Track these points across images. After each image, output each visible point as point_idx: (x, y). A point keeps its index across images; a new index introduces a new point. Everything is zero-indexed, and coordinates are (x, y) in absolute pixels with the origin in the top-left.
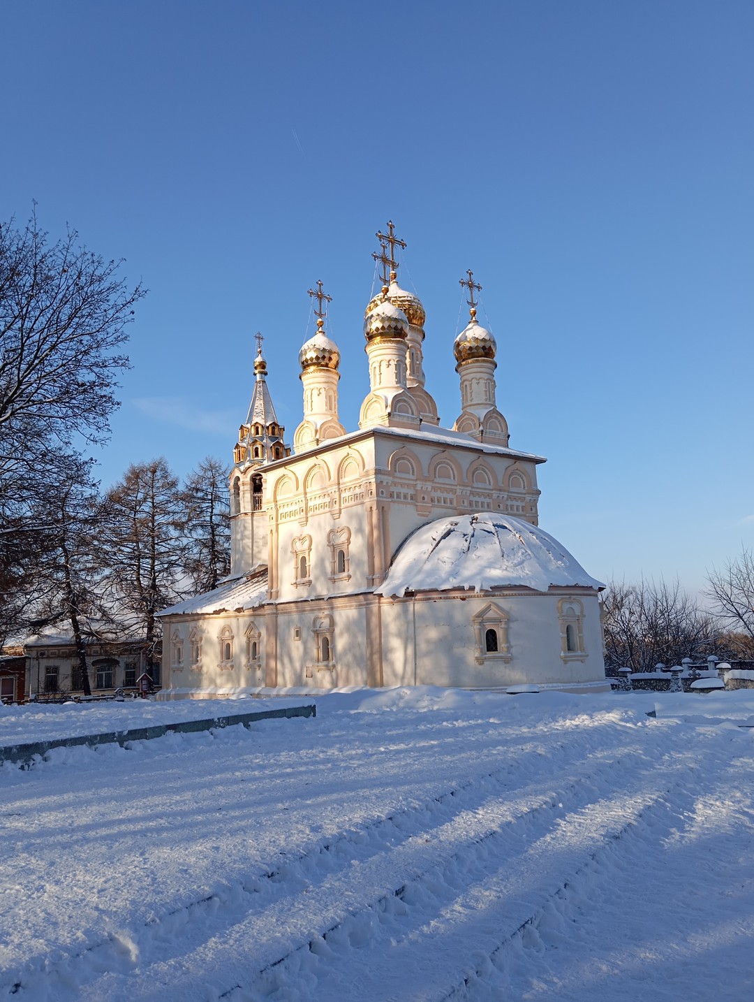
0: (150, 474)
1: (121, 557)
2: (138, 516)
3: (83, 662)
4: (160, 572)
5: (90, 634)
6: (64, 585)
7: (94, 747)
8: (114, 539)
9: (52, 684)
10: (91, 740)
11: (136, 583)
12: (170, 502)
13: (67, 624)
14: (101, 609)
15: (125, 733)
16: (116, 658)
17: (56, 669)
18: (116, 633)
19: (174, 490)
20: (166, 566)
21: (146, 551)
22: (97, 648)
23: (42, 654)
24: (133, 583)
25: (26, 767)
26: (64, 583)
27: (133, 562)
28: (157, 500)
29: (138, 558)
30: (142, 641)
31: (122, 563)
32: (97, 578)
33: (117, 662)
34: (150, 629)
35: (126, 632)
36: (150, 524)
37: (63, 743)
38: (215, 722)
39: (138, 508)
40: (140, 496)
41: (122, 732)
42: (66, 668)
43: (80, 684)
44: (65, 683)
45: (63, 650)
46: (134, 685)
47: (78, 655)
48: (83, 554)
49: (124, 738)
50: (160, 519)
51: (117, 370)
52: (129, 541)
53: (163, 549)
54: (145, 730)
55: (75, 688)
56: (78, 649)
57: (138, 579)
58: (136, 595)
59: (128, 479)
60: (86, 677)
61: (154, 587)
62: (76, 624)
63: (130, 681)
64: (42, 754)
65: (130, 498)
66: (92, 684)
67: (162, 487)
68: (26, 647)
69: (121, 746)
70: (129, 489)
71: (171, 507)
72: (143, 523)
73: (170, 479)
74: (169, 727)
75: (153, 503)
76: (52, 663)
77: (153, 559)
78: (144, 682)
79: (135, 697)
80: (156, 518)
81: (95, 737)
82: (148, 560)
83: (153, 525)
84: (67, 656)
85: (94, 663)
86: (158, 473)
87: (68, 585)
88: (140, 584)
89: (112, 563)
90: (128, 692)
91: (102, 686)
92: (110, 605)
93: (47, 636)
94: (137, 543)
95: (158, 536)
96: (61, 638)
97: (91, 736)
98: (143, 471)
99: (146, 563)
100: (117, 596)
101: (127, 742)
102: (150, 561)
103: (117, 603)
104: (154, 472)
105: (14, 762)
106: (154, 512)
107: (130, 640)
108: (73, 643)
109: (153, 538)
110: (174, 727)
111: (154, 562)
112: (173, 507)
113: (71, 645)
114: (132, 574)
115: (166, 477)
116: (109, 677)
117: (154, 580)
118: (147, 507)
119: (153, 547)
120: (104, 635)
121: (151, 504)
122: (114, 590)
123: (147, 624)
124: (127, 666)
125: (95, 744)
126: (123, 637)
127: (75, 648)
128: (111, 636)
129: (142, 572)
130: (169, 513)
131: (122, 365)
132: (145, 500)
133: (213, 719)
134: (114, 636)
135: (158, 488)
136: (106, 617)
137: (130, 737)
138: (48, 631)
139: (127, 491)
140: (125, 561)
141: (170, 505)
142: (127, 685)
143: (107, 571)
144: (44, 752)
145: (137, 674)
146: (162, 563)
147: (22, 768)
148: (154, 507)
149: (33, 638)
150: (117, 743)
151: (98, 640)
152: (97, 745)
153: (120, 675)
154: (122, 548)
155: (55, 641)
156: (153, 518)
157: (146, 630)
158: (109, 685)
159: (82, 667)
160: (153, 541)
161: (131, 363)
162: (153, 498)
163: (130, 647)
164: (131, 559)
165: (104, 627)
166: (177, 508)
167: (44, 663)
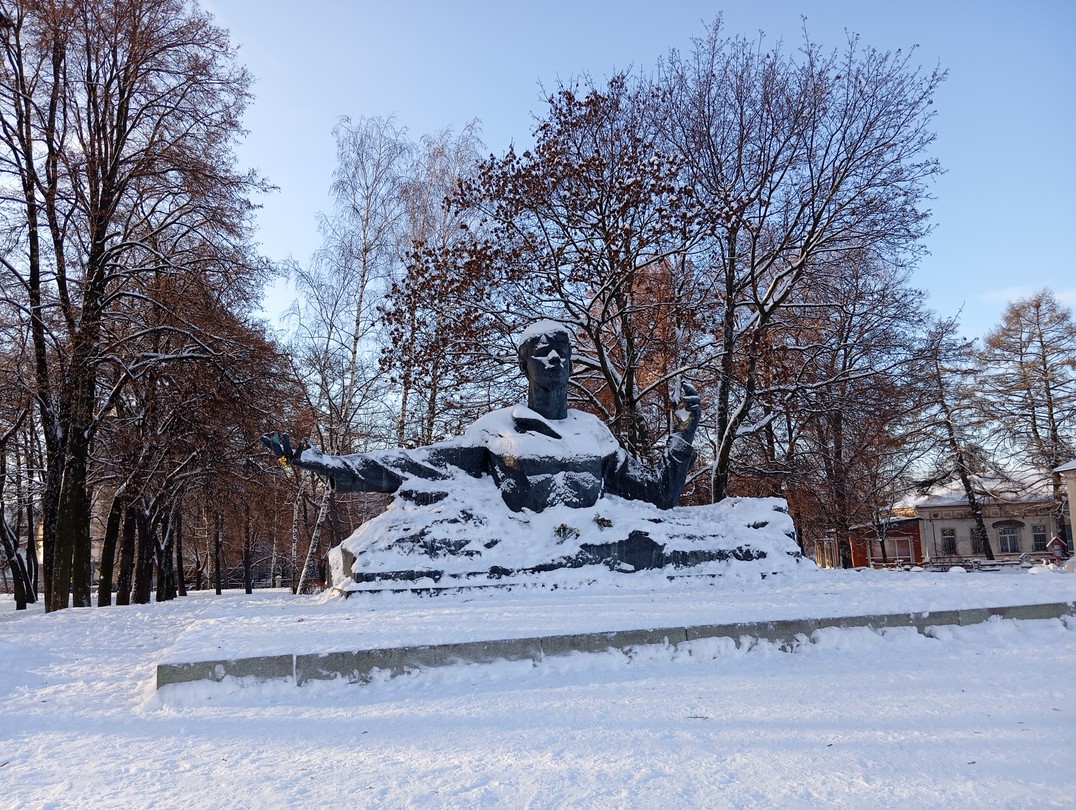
0: (1033, 310)
1: (1010, 408)
2: (1025, 359)
3: (980, 523)
4: (1062, 420)
5: (984, 493)
6: (948, 443)
7: (880, 631)
8: (1000, 388)
9: (950, 547)
10: (876, 622)
11: (1032, 435)
12: (1063, 338)
13: (957, 484)
14: (995, 465)
15: (926, 615)
16: (1020, 519)
17: (952, 532)
18: (1016, 492)
19: (1066, 323)
20: (1067, 413)
21: (1039, 398)
22: (996, 509)
23: (936, 516)
24: (1029, 436)
25: (789, 648)
26: (946, 440)
27: (1026, 412)
28: (1046, 338)
29: (1032, 406)
30: (1048, 500)
31: (1013, 414)
32: (985, 432)
33: (1022, 525)
34: (1056, 487)
35: (1028, 490)
36: (1042, 367)
37: (836, 622)
38: (1070, 607)
39: (1023, 350)
40: (1025, 336)
41: (921, 614)
42: (963, 531)
43: (982, 547)
44: (964, 546)
45: (958, 511)
46: (1046, 549)
47: (975, 516)
48: (965, 408)
49: (925, 622)
50: (1053, 359)
51: (927, 179)
52: (1017, 389)
53: (1061, 395)
54: (957, 613)
55: (976, 551)
56: (973, 509)
57: (1035, 431)
58: (1034, 448)
59: (1008, 319)
60: (986, 541)
61: (1055, 438)
62: (967, 483)
63: (1040, 544)
64: (808, 634)
65: (1012, 340)
66: (995, 548)
67: (1051, 321)
68: (917, 507)
69: (920, 631)
70: (1009, 330)
71: (1066, 344)
72: (1033, 366)
73: (1059, 312)
74: (994, 611)
75: (1042, 342)
76: (948, 525)
77: (1050, 404)
78: (1057, 547)
79: (1048, 564)
80: (1048, 358)
81: (882, 617)
82: (1044, 408)
83: (1045, 368)
84: (963, 518)
85: (995, 525)
86: (1043, 307)
87: (953, 442)
88: (1038, 436)
89: (999, 415)
90: (1038, 558)
91: (1007, 550)
92: (1005, 461)
93: (937, 497)
94: (1028, 389)
95: (1052, 380)
96: (953, 499)
97: (874, 617)
98: (1024, 307)
99: (1042, 412)
100: (1011, 452)
101: (929, 627)
102: (1046, 409)
103: (1013, 459)
104: (1038, 306)
105: (772, 640)
106: (1043, 353)
107: (1034, 499)
108: (967, 503)
109: (1046, 382)
110: (1003, 612)
111: (1051, 410)
112: (1069, 344)
113: (966, 506)
114: (1027, 426)
115: (1054, 310)
116: (1014, 541)
117: (1054, 430)
118: (1034, 348)
119: (1049, 394)
120: (1002, 495)
121: (1039, 344)
122: (1008, 445)
123: (1051, 481)
124: (1035, 528)
125: (881, 627)
126: (1024, 497)
127: (970, 509)
128: (1010, 496)
129: (1038, 422)
130: (1063, 351)
131: (933, 171)
132: (1030, 340)
133: (1065, 603)
134: (1014, 495)
135: (1046, 324)
136: (1001, 474)
137: (933, 620)
138: (937, 491)
139: (1006, 332)
140: (1016, 412)
141: (1063, 342)
142: (1037, 550)
143: (996, 424)
144: (811, 632)
145: (1047, 537)
146: (1062, 411)
147: (783, 649)
148: (1043, 346)
149: (923, 499)
150: (915, 628)
151: (995, 500)
152: (885, 628)
153: (1027, 538)
154: (1010, 398)
155: (946, 503)
156: (1044, 359)
157: (1051, 488)
158: (1015, 550)
159: (980, 529)
160: (1047, 384)
161: (943, 166)
162: (1040, 336)
163: (1035, 508)
164: (1022, 408)
165: (1000, 486)
166: (1072, 343)
167: (939, 525)
